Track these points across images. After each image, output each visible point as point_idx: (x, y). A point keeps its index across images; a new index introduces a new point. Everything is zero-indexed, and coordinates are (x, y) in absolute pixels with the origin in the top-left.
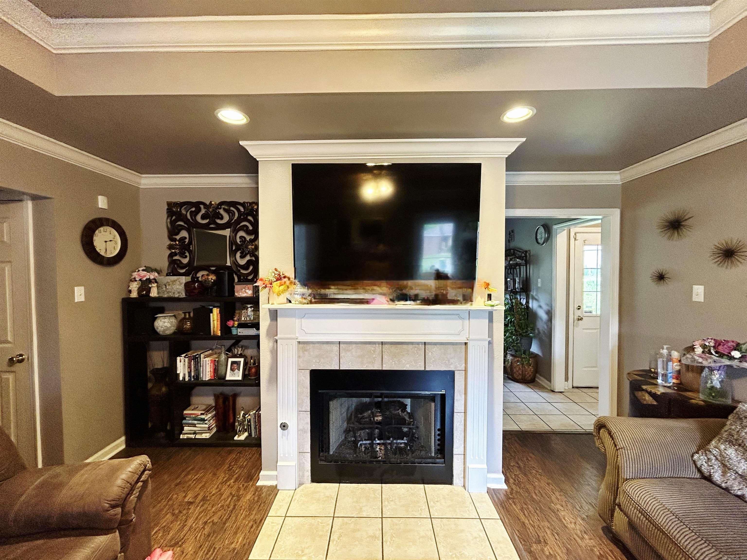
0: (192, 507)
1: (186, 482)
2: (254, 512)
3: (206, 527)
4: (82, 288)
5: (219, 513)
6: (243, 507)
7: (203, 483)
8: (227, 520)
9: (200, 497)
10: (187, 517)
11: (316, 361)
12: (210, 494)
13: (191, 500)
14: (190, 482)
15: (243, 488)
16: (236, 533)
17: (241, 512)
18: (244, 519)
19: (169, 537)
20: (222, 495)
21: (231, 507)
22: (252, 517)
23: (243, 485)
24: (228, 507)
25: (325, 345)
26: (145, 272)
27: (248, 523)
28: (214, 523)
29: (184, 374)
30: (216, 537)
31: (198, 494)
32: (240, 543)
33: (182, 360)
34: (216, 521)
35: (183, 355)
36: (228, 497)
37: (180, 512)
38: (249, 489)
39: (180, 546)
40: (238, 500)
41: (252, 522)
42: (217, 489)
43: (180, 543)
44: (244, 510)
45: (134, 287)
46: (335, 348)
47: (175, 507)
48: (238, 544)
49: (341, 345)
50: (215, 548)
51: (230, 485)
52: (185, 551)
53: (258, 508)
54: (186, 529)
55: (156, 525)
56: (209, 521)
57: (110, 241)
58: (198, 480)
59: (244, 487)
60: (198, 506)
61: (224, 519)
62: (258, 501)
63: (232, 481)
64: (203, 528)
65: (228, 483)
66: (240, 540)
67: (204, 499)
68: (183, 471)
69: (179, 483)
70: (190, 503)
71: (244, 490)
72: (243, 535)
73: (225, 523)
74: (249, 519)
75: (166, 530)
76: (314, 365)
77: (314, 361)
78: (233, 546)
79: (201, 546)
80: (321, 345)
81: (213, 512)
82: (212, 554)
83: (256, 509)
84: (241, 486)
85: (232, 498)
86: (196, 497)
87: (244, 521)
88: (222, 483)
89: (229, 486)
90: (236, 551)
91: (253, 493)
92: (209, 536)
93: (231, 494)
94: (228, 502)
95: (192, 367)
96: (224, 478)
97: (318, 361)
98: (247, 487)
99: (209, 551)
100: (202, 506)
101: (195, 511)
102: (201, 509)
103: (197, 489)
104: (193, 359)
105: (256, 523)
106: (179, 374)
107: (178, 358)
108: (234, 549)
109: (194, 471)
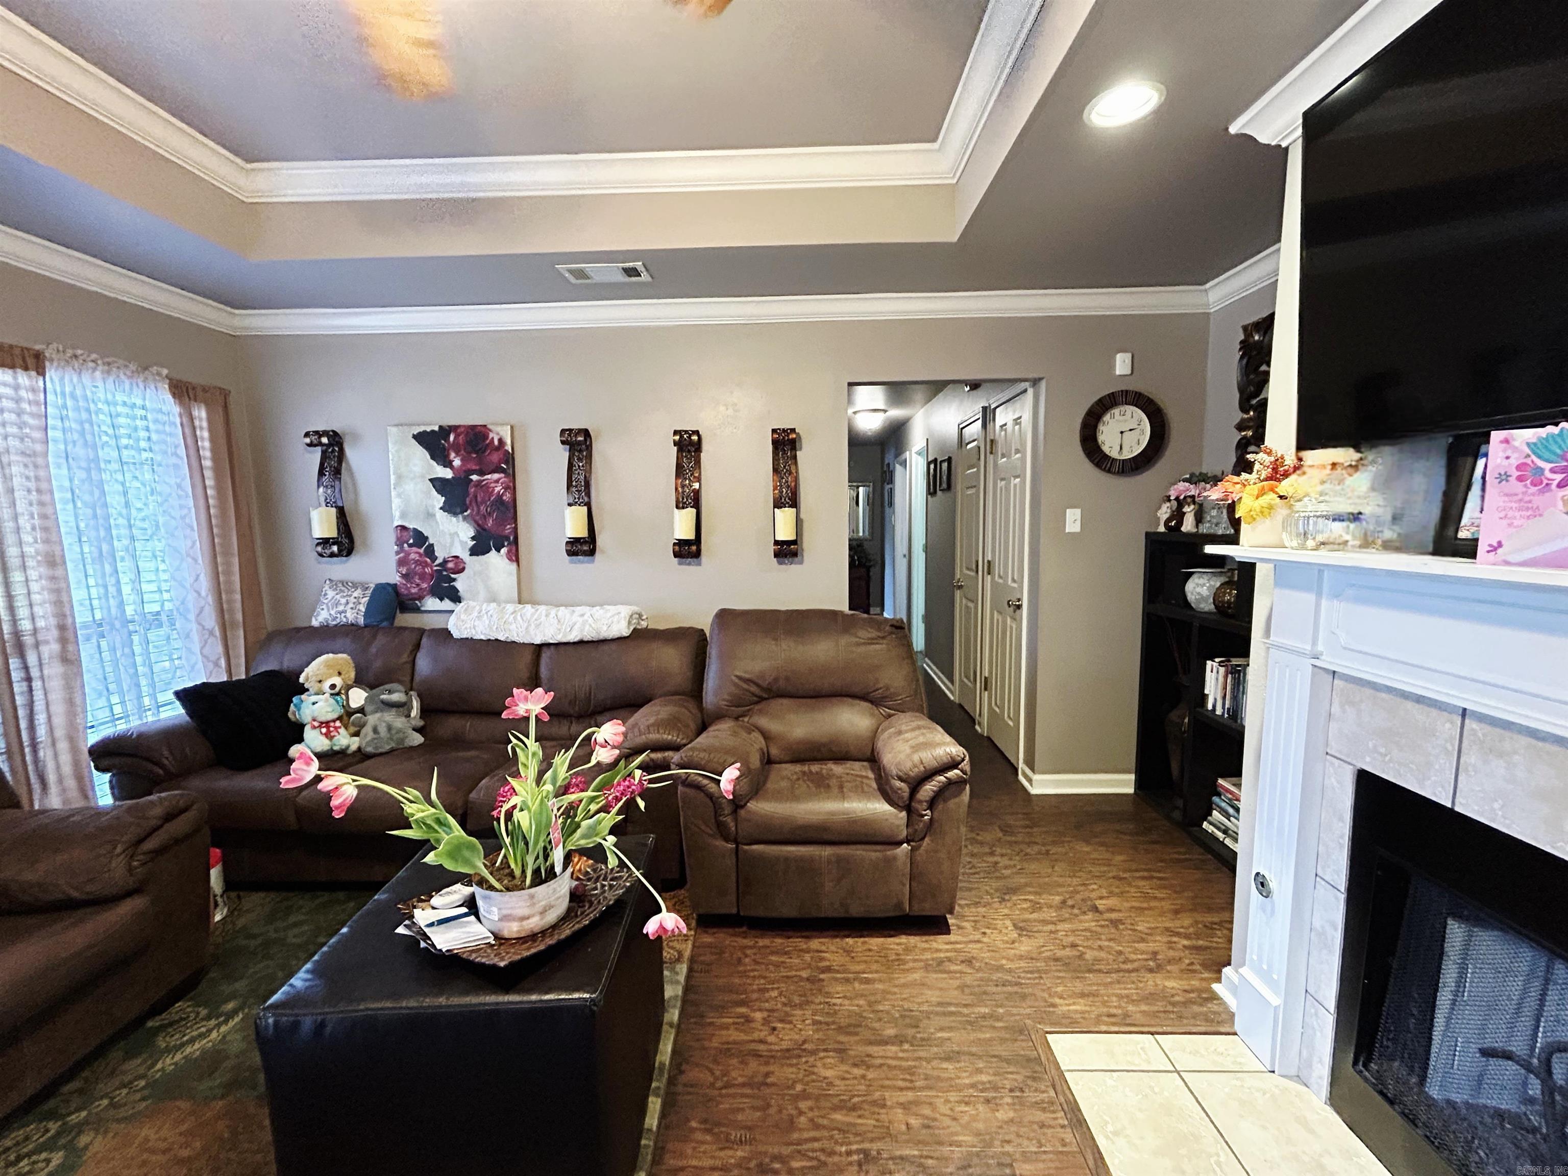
0: (1090, 916)
1: (1130, 885)
2: (1144, 1008)
3: (1068, 949)
4: (1078, 512)
5: (1103, 955)
6: (1141, 985)
7: (1145, 905)
8: (1100, 971)
9: (1114, 916)
10: (1070, 919)
11: (1375, 746)
12: (1132, 924)
13: (1101, 907)
14: (1133, 890)
15: (1184, 966)
16: (1083, 995)
17: (1129, 986)
18: (1117, 995)
19: (1027, 916)
20: (1143, 940)
21: (1129, 966)
22: (1131, 1008)
23: (1192, 964)
24: (1124, 963)
25: (1409, 705)
26: (1187, 484)
27: (1115, 1007)
28: (1081, 956)
29: (1215, 699)
30: (1060, 971)
31: (1120, 911)
32: (1069, 1011)
33: (1215, 670)
34: (1087, 956)
35: (1217, 660)
36: (1142, 953)
37: (1073, 907)
38: (1193, 978)
39: (1019, 935)
40: (1151, 971)
41: (1120, 1011)
42: (1149, 928)
43: (1025, 933)
44: (1137, 989)
45: (1164, 512)
46: (1448, 727)
47: (1078, 897)
48: (1067, 1008)
49: (1467, 721)
50: (1041, 978)
51: (1175, 943)
52: (1016, 944)
53: (1158, 1012)
54: (1051, 927)
55: (1036, 893)
56: (1081, 948)
57: (1131, 430)
58: (1146, 897)
59: (1190, 968)
60: (1098, 921)
61: (1097, 967)
62: (1174, 1004)
63: (1186, 942)
64: (1064, 947)
65: (1175, 939)
66: (1072, 1008)
67: (1115, 923)
68: (1145, 870)
69: (1120, 879)
70: (1095, 909)
71: (1182, 971)
72: (1088, 1008)
73: (1090, 971)
74: (1123, 1005)
75: (1036, 907)
76: (1368, 759)
77: (1371, 745)
78: (1057, 1001)
79: (1032, 959)
80: (1399, 700)
81: (1100, 946)
82: (1029, 979)
83: (1156, 1008)
84: (1187, 961)
85: (1147, 960)
86: (1111, 910)
87: (1114, 999)
88: (1167, 929)
89: (1170, 942)
90: (1051, 1009)
91: (1186, 987)
92: (1056, 960)
93: (1155, 953)
94: (1134, 957)
95: (1228, 688)
96: (1182, 927)
97: (1383, 750)
98: (1194, 971)
99: (1031, 972)
100: (1102, 926)
101: (1088, 921)
102: (1094, 929)
103: (1127, 905)
104: (1232, 673)
105: (1124, 1018)
106: (1207, 695)
107: (1209, 663)
108: (1054, 1005)
109: (1158, 882)
